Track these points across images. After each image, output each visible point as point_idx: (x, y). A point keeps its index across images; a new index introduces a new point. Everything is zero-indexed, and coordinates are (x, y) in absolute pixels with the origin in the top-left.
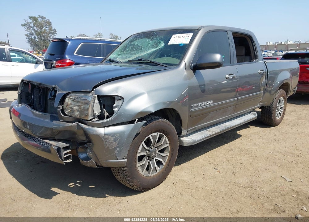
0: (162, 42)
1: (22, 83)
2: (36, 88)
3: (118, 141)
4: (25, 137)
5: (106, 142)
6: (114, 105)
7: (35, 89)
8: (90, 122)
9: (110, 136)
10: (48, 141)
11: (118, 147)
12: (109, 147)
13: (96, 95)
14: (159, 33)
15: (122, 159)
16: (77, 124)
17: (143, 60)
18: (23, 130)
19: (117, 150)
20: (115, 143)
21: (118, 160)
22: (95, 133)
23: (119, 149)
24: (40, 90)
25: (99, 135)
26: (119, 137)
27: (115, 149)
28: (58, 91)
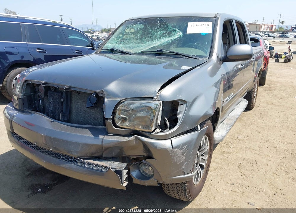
0: (177, 30)
1: (26, 84)
2: (51, 90)
3: (186, 153)
4: (51, 157)
5: (174, 156)
6: (178, 111)
7: (49, 92)
8: (153, 133)
9: (178, 149)
10: (91, 161)
11: (185, 161)
12: (177, 162)
13: (161, 102)
14: (168, 20)
15: (189, 173)
16: (136, 137)
17: (163, 51)
18: (51, 149)
19: (185, 164)
20: (183, 156)
21: (185, 175)
22: (162, 147)
23: (186, 162)
24: (62, 94)
25: (166, 150)
26: (186, 149)
27: (183, 163)
28: (107, 98)
